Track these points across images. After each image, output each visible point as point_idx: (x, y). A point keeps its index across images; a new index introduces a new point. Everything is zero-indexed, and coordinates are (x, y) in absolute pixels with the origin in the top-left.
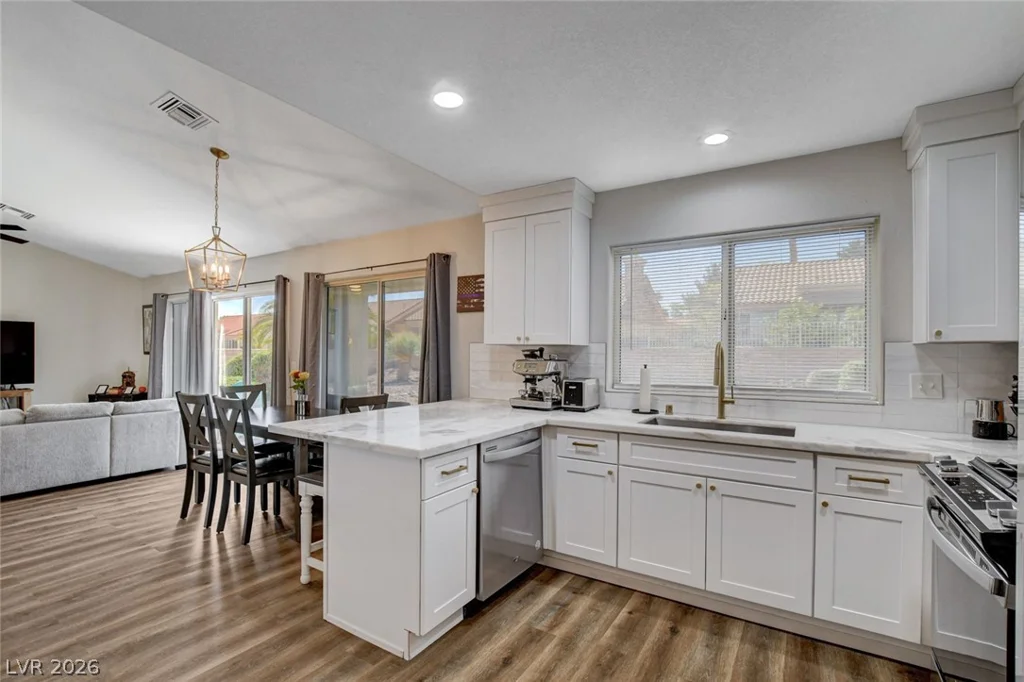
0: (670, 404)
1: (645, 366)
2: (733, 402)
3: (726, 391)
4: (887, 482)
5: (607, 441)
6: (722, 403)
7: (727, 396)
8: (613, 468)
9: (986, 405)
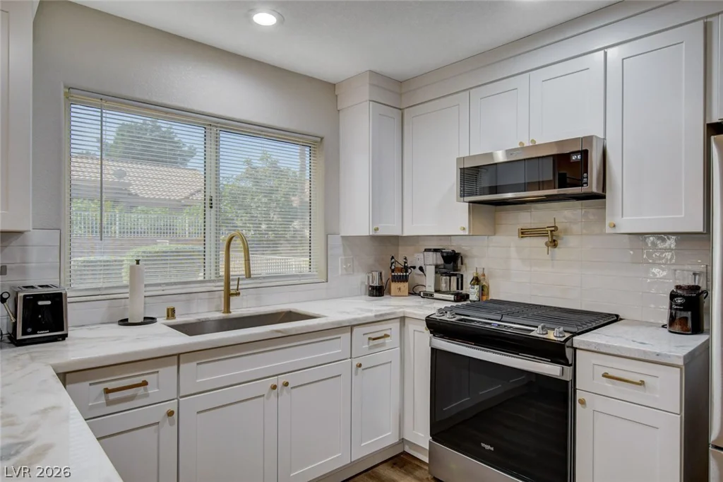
0: (171, 305)
1: (138, 262)
2: (238, 294)
3: (231, 283)
4: (386, 336)
5: (161, 370)
6: (228, 295)
7: (233, 287)
8: (172, 406)
9: (376, 275)
